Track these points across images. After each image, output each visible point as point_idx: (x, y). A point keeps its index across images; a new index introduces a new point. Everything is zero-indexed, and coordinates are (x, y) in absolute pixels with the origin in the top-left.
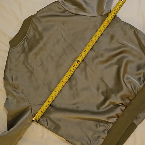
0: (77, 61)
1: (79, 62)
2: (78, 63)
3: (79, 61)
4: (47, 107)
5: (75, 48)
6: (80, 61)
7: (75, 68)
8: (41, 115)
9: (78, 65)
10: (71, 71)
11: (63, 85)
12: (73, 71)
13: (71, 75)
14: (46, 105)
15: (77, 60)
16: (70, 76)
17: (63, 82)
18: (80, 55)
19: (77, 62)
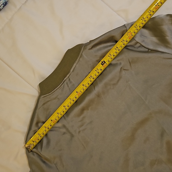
0: (102, 62)
1: (105, 65)
2: (103, 65)
3: (105, 62)
4: (48, 128)
5: (147, 103)
6: (107, 63)
7: (98, 73)
8: (38, 139)
9: (103, 68)
10: (91, 78)
11: (76, 98)
12: (95, 77)
13: (90, 83)
14: (47, 126)
15: (102, 60)
16: (88, 84)
17: (77, 92)
18: (108, 54)
19: (101, 64)
